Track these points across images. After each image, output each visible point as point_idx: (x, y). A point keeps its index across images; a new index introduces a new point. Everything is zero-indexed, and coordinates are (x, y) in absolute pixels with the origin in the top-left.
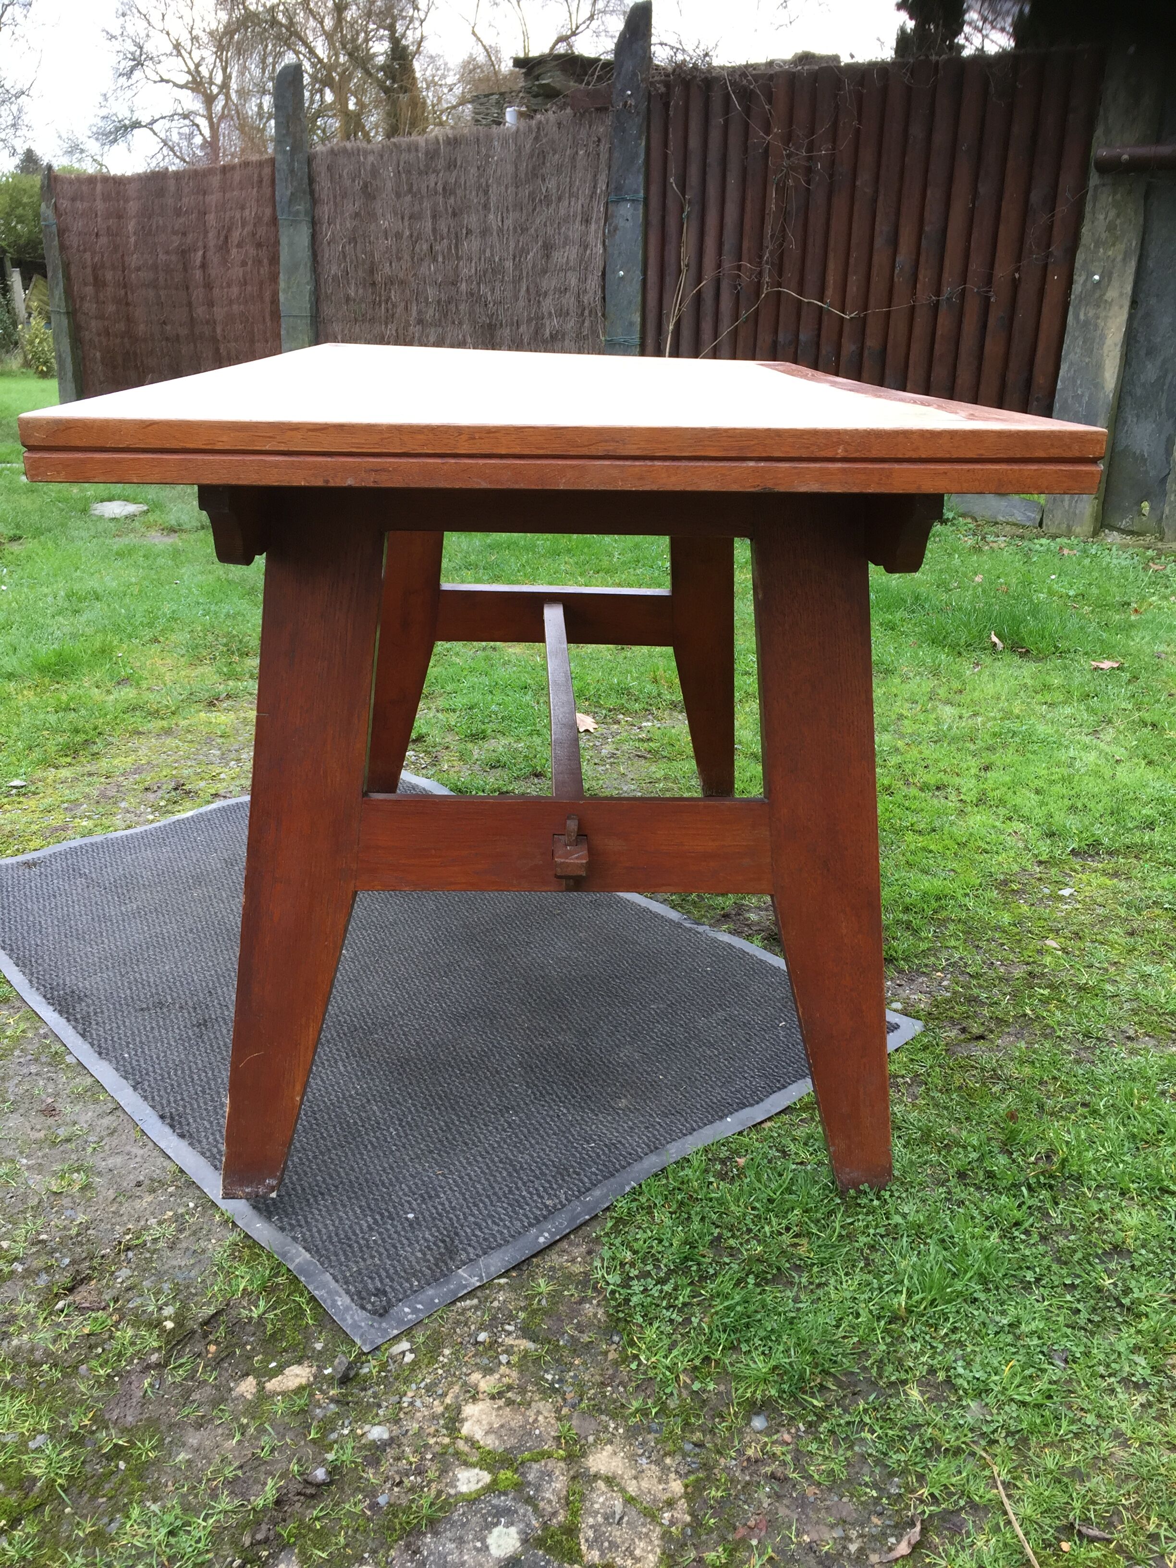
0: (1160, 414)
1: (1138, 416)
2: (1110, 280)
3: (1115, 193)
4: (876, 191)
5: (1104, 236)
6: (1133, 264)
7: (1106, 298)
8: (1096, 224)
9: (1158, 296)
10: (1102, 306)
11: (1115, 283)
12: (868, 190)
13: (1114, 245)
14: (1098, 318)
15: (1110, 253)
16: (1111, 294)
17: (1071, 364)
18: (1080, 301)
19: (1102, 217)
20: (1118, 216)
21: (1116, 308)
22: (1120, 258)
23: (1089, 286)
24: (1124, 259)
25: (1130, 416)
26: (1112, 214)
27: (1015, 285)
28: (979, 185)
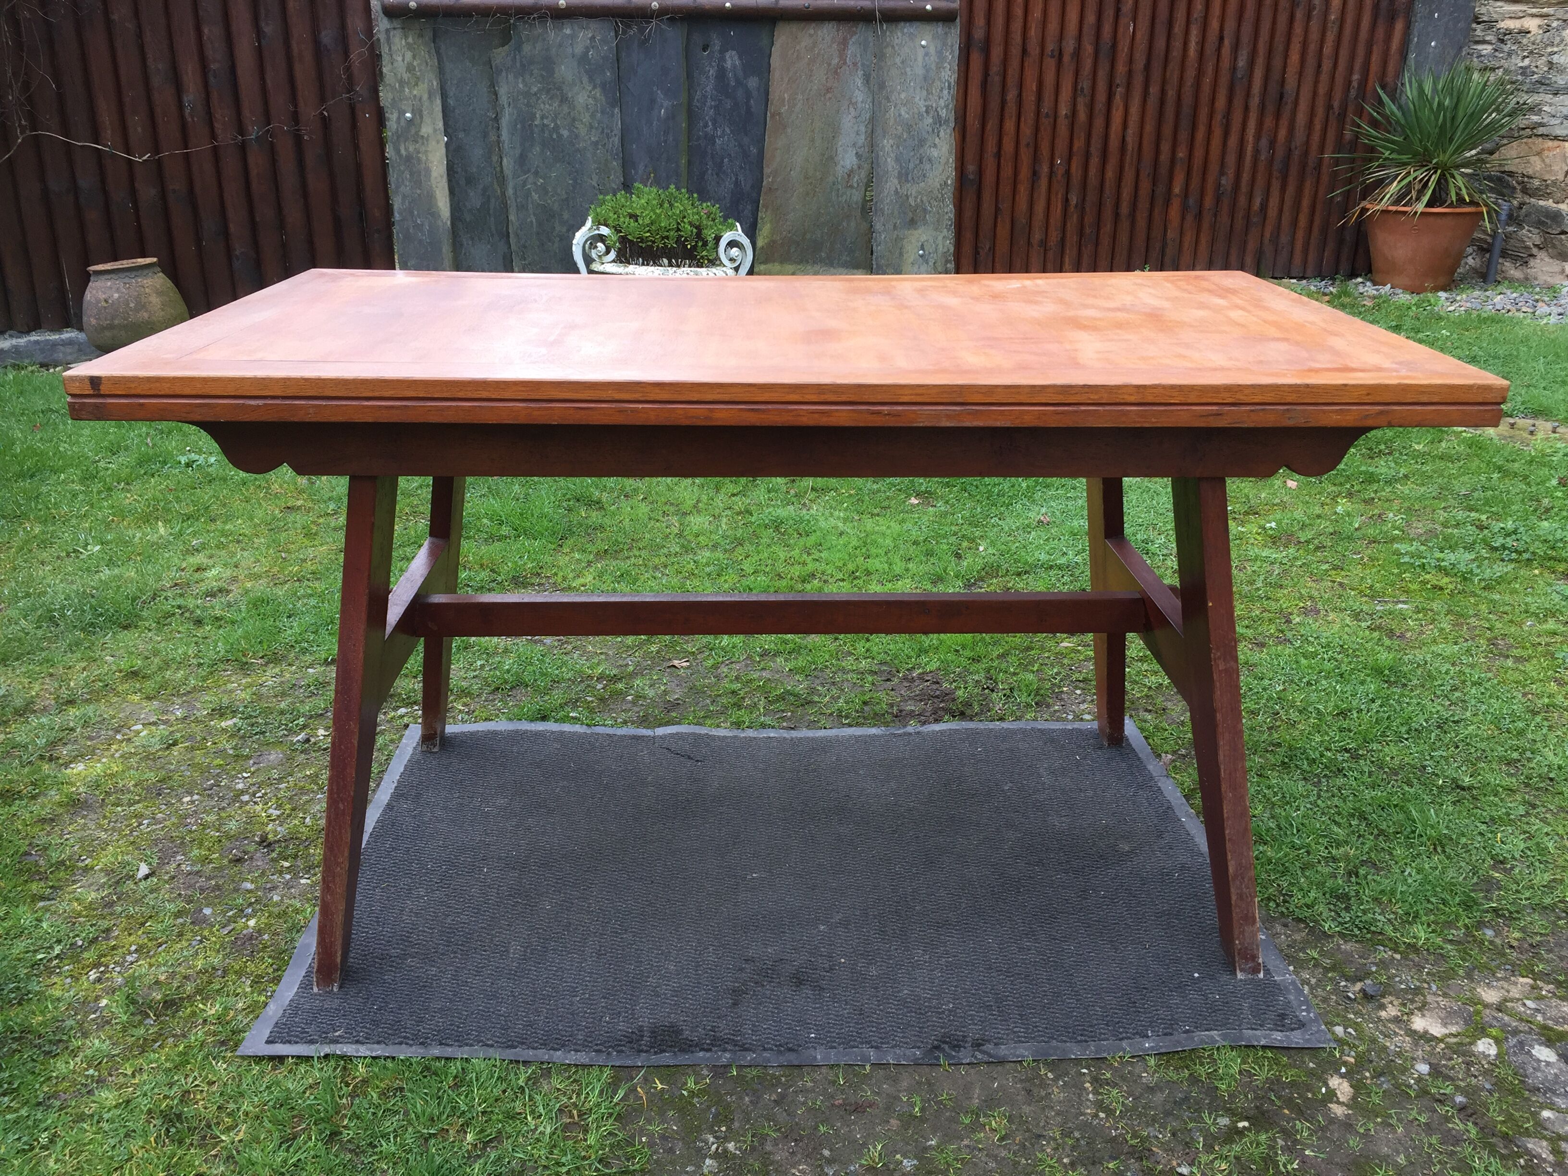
0: (492, 235)
1: (472, 239)
2: (421, 117)
3: (406, 37)
4: (139, 26)
5: (406, 76)
6: (438, 102)
7: (421, 133)
8: (395, 65)
9: (464, 130)
10: (420, 141)
11: (427, 119)
12: (130, 26)
13: (417, 84)
14: (419, 152)
15: (415, 92)
16: (426, 130)
17: (404, 197)
18: (398, 137)
19: (400, 59)
20: (414, 57)
21: (434, 143)
22: (425, 96)
23: (403, 123)
24: (430, 98)
25: (465, 240)
26: (409, 55)
27: (325, 123)
28: (263, 24)
